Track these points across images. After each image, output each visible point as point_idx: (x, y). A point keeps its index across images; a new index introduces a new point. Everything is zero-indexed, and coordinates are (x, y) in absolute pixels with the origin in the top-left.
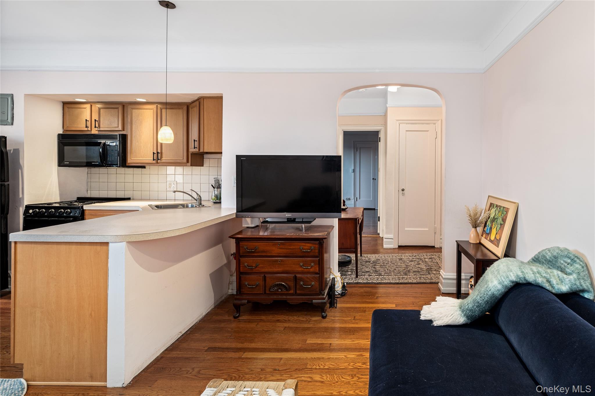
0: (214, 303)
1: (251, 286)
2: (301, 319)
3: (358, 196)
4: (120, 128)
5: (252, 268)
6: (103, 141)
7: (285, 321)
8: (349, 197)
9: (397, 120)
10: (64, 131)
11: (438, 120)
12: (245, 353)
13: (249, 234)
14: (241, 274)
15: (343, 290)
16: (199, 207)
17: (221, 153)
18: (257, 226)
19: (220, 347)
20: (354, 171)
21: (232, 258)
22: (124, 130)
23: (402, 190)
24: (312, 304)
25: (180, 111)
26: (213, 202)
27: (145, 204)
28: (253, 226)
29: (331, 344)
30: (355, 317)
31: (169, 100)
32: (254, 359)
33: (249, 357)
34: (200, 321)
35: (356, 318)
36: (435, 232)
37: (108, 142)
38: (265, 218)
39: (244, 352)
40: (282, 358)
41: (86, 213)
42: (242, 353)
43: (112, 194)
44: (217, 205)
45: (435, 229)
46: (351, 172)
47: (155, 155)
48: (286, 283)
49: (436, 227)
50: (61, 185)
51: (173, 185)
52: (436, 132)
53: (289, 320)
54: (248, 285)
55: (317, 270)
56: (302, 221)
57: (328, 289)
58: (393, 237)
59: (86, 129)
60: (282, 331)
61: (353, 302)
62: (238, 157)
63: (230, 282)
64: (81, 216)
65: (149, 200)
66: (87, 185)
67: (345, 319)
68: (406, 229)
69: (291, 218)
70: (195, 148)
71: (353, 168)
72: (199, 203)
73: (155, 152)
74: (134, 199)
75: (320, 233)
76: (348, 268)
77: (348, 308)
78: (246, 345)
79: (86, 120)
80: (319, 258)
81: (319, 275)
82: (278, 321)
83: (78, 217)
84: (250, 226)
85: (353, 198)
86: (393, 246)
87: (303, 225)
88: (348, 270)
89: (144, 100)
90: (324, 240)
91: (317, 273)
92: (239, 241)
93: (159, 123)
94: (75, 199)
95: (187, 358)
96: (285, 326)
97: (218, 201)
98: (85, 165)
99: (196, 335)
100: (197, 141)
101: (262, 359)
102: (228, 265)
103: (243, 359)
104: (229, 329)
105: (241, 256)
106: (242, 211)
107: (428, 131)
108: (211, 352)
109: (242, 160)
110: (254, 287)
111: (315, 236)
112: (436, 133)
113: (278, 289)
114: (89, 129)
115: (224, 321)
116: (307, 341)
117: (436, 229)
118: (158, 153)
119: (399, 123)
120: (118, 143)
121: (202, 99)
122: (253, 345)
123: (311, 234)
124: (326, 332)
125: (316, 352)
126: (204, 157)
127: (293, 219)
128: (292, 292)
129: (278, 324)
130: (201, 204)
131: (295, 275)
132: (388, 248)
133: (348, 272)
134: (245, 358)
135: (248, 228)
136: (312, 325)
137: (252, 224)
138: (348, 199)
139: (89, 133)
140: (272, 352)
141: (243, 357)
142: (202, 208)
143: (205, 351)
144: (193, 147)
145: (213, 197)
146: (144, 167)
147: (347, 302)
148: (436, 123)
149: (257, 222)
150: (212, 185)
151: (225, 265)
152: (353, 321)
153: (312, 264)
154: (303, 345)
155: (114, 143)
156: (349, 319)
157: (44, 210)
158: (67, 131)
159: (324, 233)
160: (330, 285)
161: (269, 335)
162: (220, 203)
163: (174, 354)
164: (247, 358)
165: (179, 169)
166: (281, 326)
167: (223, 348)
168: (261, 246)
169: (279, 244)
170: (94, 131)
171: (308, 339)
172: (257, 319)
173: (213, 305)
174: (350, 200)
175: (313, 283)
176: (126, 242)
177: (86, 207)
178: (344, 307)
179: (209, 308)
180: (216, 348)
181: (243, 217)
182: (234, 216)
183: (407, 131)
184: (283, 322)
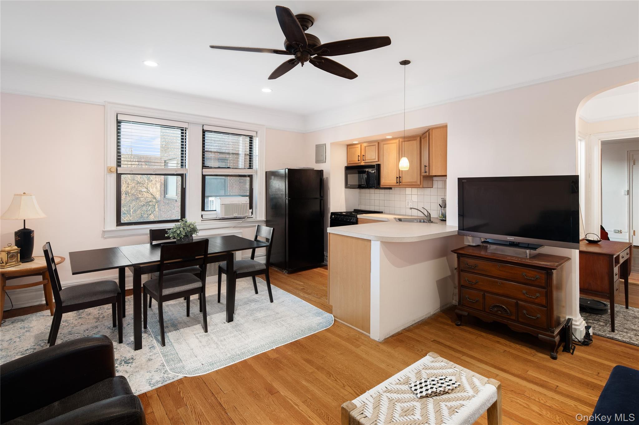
0: (440, 307)
1: (471, 300)
2: (524, 350)
4: (377, 160)
5: (472, 284)
6: (367, 170)
7: (506, 345)
10: (348, 164)
12: (464, 357)
13: (470, 252)
14: (461, 287)
15: (586, 339)
16: (429, 222)
17: (446, 176)
18: (478, 246)
19: (443, 343)
20: (629, 193)
21: (455, 271)
22: (379, 161)
24: (537, 338)
25: (415, 142)
26: (440, 219)
27: (391, 217)
28: (474, 245)
29: (558, 386)
30: (599, 373)
31: (407, 134)
32: (472, 364)
33: (466, 360)
34: (428, 318)
35: (600, 375)
37: (370, 170)
38: (486, 239)
39: (463, 355)
40: (498, 375)
41: (359, 220)
42: (461, 355)
43: (372, 209)
44: (443, 222)
46: (623, 194)
47: (398, 179)
48: (506, 307)
50: (347, 200)
51: (410, 204)
53: (510, 346)
54: (468, 298)
55: (544, 302)
56: (527, 246)
57: (560, 329)
59: (358, 162)
60: (501, 352)
61: (600, 357)
62: (460, 180)
63: (454, 293)
64: (356, 222)
65: (394, 214)
66: (359, 200)
67: (584, 370)
69: (514, 242)
70: (425, 172)
71: (627, 189)
72: (428, 220)
73: (398, 177)
74: (385, 213)
75: (547, 262)
76: (600, 317)
77: (589, 360)
78: (465, 350)
79: (358, 156)
80: (546, 290)
81: (546, 309)
82: (498, 342)
83: (354, 222)
84: (471, 244)
85: (626, 231)
87: (528, 251)
88: (600, 320)
89: (391, 137)
90: (553, 270)
91: (543, 306)
92: (460, 256)
93: (401, 154)
94: (353, 211)
95: (418, 341)
96: (506, 349)
97: (443, 219)
98: (357, 187)
99: (425, 327)
100: (427, 166)
101: (479, 367)
102: (452, 277)
103: (462, 360)
104: (451, 332)
105: (462, 271)
106: (463, 230)
108: (436, 344)
109: (463, 182)
110: (474, 301)
111: (541, 264)
113: (498, 311)
114: (360, 162)
115: (448, 325)
116: (528, 372)
118: (400, 177)
120: (375, 171)
121: (431, 130)
122: (471, 353)
123: (536, 262)
124: (553, 373)
125: (537, 386)
126: (434, 180)
127: (516, 243)
128: (513, 318)
129: (498, 345)
130: (430, 220)
131: (517, 302)
133: (600, 322)
134: (463, 360)
135: (469, 246)
136: (537, 360)
137: (473, 242)
138: (617, 231)
139: (359, 164)
140: (488, 365)
141: (461, 358)
142: (432, 224)
143: (432, 341)
144: (424, 172)
145: (440, 215)
146: (390, 188)
147: (590, 354)
149: (477, 242)
150: (440, 205)
151: (450, 276)
152: (596, 377)
153: (538, 295)
154: (523, 373)
155: (373, 171)
156: (590, 372)
157: (339, 216)
158: (349, 164)
159: (554, 263)
160: (563, 326)
161: (488, 350)
162: (445, 220)
163: (409, 334)
164: (465, 361)
165: (415, 191)
166: (501, 348)
167: (445, 345)
168: (481, 264)
169: (499, 266)
170: (363, 164)
171: (530, 371)
172: (477, 333)
173: (439, 309)
174: (621, 233)
175: (539, 316)
176: (381, 241)
177: (359, 216)
178: (584, 358)
179: (436, 310)
180: (440, 342)
181: (464, 235)
182: (457, 233)
184: (503, 345)
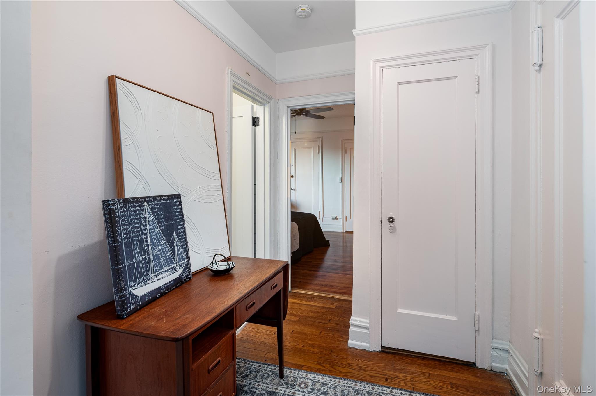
3: (348, 214)
8: (336, 216)
9: (376, 61)
11: (483, 47)
20: (342, 180)
23: (389, 219)
36: (477, 329)
45: (477, 322)
46: (338, 181)
49: (479, 317)
52: (478, 78)
58: (368, 325)
68: (400, 310)
71: (341, 177)
85: (341, 216)
86: (368, 345)
107: (454, 78)
112: (477, 80)
117: (479, 321)
119: (381, 67)
132: (359, 348)
138: (334, 218)
148: (477, 55)
174: (337, 219)
183: (400, 83)
